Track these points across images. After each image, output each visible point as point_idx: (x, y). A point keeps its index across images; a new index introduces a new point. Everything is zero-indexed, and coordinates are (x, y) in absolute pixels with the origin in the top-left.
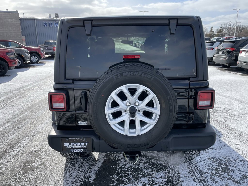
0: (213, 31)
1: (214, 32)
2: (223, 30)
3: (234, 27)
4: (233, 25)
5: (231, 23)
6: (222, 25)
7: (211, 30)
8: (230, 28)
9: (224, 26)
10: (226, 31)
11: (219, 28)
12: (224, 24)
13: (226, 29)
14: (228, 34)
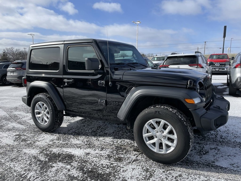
2: (7, 55)
3: (17, 52)
4: (15, 50)
5: (13, 48)
8: (13, 54)
9: (7, 51)
10: (10, 56)
11: (2, 53)
12: (6, 49)
13: (9, 54)
14: (13, 59)
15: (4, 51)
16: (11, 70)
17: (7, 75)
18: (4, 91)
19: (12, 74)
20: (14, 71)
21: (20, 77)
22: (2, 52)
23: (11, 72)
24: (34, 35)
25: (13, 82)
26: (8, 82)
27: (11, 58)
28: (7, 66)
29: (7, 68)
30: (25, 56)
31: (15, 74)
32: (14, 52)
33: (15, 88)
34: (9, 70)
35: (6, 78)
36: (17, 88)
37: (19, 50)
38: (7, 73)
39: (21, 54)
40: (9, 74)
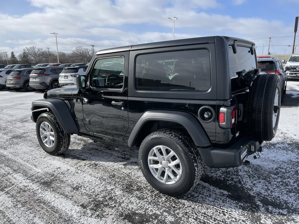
0: (15, 57)
1: (17, 58)
2: (28, 56)
3: (39, 53)
4: (37, 50)
5: (34, 48)
6: (24, 50)
7: (11, 56)
8: (35, 54)
9: (27, 51)
10: (32, 57)
11: (22, 54)
12: (26, 49)
13: (30, 55)
14: (35, 61)
15: (24, 52)
16: (33, 76)
17: (30, 81)
18: (27, 96)
19: (34, 80)
20: (36, 77)
21: (42, 83)
22: (22, 52)
23: (33, 78)
24: (57, 34)
25: (35, 88)
26: (31, 88)
27: (33, 60)
28: (29, 72)
29: (30, 74)
30: (48, 57)
31: (37, 80)
32: (36, 52)
33: (38, 94)
34: (32, 76)
35: (28, 84)
36: (39, 94)
37: (42, 49)
38: (29, 79)
39: (44, 54)
40: (31, 80)
